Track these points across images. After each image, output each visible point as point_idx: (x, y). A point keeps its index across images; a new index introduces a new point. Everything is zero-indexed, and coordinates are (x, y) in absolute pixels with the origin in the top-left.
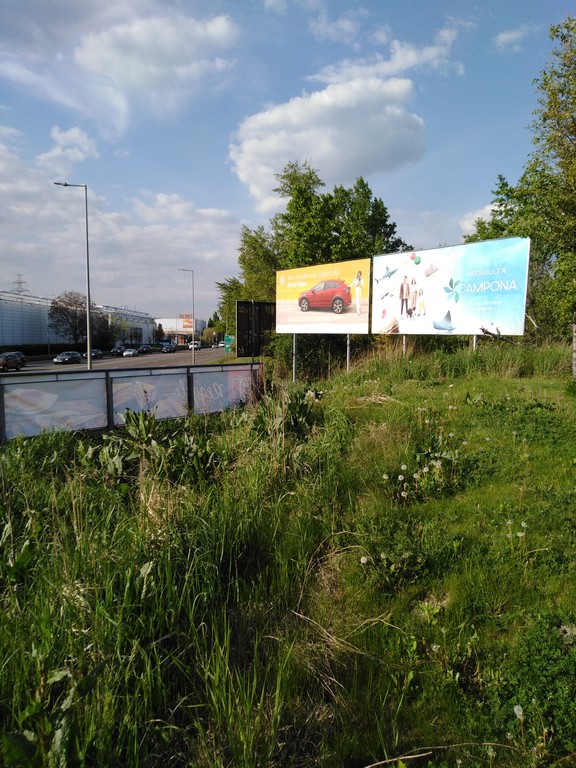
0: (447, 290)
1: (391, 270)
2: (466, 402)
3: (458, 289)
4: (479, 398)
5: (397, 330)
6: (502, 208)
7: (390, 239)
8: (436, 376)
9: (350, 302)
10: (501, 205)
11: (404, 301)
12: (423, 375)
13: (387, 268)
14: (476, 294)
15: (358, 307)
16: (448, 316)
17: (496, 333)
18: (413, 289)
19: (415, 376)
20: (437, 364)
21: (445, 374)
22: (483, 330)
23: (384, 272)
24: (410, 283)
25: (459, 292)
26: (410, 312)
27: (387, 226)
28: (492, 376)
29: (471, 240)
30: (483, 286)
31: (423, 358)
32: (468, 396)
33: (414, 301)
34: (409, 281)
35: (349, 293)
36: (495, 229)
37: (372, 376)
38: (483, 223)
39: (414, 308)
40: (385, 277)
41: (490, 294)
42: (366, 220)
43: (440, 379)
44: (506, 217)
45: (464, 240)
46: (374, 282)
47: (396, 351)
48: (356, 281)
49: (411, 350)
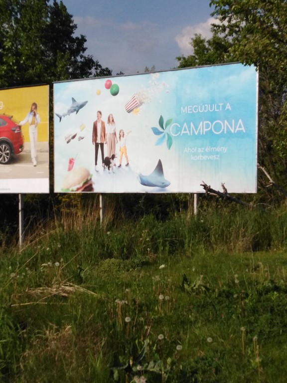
0: (156, 132)
1: (79, 101)
2: (183, 289)
3: (170, 130)
4: (199, 282)
5: (90, 187)
6: (226, 23)
7: (79, 59)
8: (144, 252)
9: (21, 146)
10: (224, 18)
11: (99, 146)
12: (127, 252)
13: (74, 100)
14: (195, 137)
15: (33, 155)
16: (160, 167)
17: (222, 191)
18: (109, 129)
19: (115, 253)
20: (145, 236)
21: (156, 250)
22: (205, 187)
23: (69, 105)
24: (106, 121)
25: (173, 135)
26: (107, 162)
27: (73, 41)
28: (219, 249)
29: (187, 64)
30: (203, 127)
31: (125, 227)
32: (185, 280)
33: (112, 147)
34: (104, 118)
35: (19, 134)
36: (217, 49)
37: (55, 256)
38: (202, 41)
39: (113, 157)
40: (70, 112)
41: (211, 138)
42: (42, 30)
43: (150, 257)
44: (230, 34)
45: (178, 64)
46: (56, 119)
47: (89, 219)
48: (30, 118)
49: (110, 216)
